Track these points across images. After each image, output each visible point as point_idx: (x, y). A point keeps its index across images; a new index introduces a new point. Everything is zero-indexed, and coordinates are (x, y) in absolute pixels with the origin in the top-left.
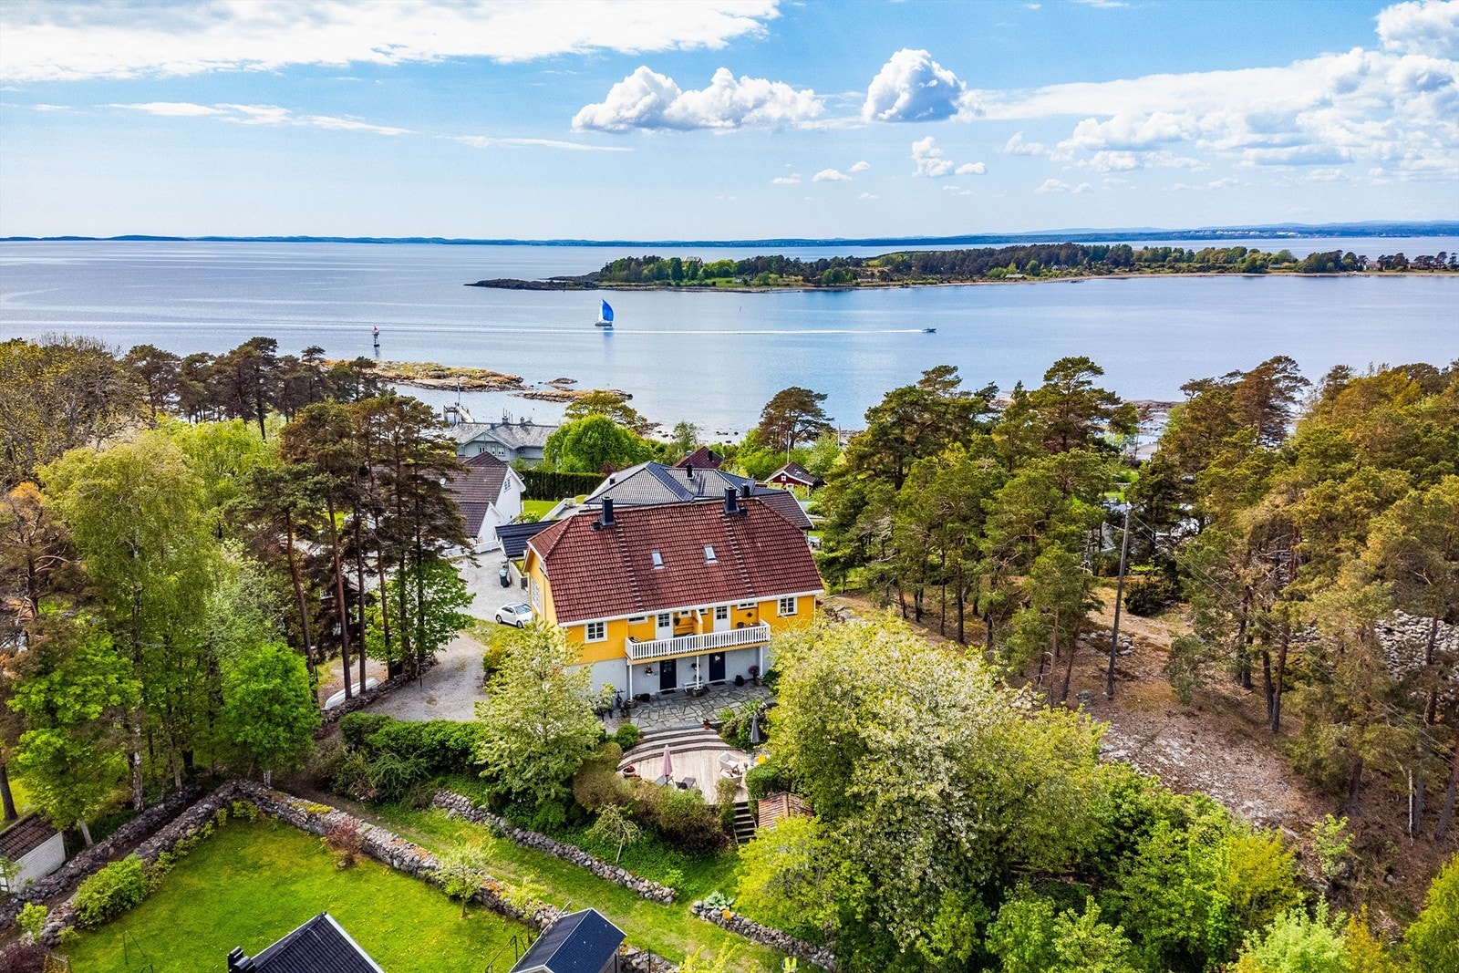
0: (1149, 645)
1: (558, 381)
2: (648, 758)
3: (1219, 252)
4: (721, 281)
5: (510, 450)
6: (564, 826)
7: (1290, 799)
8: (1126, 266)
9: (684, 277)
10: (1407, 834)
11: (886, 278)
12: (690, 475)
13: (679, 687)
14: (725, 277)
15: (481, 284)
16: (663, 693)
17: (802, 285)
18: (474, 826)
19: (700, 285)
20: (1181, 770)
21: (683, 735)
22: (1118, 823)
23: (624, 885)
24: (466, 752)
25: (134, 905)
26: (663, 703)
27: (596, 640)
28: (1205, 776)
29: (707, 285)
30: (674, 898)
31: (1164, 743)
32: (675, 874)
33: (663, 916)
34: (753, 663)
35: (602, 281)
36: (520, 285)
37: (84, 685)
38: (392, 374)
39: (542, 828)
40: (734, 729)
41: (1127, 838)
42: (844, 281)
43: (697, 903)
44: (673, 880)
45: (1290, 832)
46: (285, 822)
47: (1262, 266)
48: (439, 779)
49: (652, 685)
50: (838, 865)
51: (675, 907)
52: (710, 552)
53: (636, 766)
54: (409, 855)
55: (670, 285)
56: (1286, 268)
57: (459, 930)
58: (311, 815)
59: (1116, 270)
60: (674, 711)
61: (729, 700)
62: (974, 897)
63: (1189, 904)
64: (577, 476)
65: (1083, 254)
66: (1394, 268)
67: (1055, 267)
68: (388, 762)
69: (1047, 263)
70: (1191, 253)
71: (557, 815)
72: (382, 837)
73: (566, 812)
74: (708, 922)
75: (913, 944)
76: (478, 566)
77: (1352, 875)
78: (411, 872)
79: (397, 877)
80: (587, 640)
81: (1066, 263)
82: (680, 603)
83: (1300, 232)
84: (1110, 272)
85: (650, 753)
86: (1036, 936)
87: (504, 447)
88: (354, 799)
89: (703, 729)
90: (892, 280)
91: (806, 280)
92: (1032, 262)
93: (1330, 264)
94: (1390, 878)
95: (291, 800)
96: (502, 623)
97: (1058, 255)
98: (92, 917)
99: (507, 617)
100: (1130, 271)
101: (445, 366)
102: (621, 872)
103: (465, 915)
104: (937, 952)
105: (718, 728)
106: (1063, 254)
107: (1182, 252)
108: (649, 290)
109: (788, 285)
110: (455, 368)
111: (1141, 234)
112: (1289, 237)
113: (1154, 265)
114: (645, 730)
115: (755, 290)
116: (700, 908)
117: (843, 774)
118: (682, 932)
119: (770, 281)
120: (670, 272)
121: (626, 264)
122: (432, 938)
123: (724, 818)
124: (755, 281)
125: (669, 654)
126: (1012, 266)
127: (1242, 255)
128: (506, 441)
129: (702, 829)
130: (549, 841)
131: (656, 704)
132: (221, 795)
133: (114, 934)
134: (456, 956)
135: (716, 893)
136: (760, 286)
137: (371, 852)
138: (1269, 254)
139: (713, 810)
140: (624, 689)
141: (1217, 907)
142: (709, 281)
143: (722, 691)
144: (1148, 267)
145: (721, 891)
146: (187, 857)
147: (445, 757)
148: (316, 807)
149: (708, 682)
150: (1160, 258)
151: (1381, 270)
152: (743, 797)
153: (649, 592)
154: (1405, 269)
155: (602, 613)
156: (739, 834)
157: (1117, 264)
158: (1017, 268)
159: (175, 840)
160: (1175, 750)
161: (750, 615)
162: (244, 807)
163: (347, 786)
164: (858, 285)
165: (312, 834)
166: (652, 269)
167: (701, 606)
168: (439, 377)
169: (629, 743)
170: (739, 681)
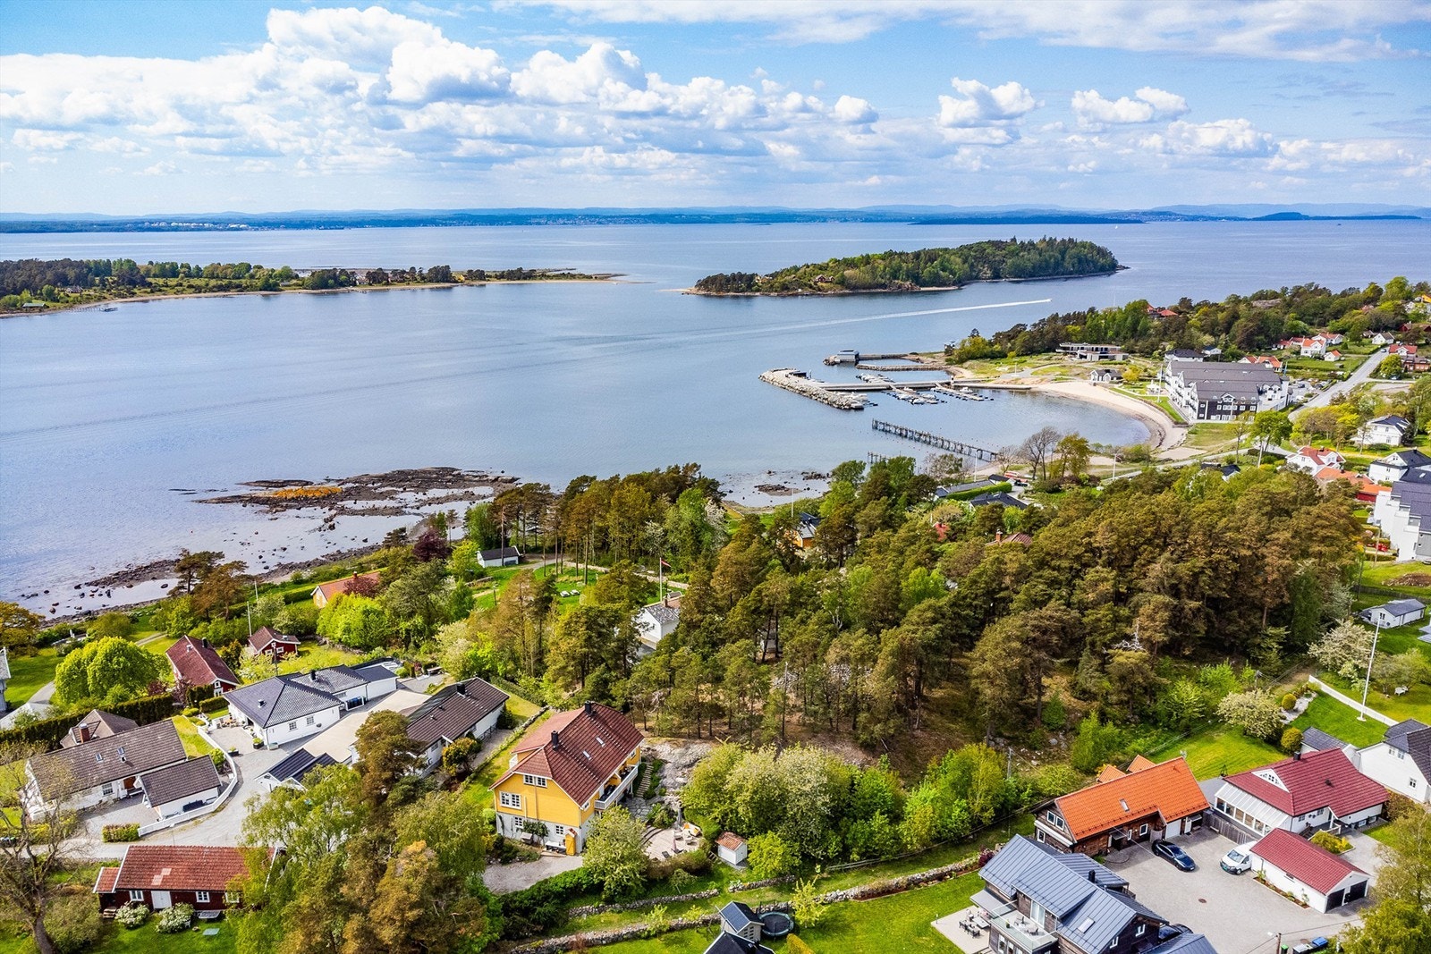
3: (225, 268)
6: (646, 893)
8: (142, 286)
12: (313, 678)
18: (604, 913)
24: (579, 885)
30: (719, 891)
32: (710, 884)
33: (723, 900)
39: (639, 899)
40: (663, 820)
43: (730, 888)
44: (711, 887)
47: (272, 284)
51: (723, 893)
52: (599, 740)
56: (295, 285)
57: (667, 944)
58: (537, 948)
59: (136, 290)
66: (379, 282)
67: (68, 289)
70: (198, 268)
78: (615, 940)
81: (79, 284)
83: (249, 224)
84: (131, 293)
92: (47, 287)
93: (331, 281)
100: (153, 292)
102: (688, 895)
103: (660, 940)
107: (189, 268)
112: (242, 229)
113: (170, 283)
116: (733, 889)
123: (706, 855)
126: (26, 293)
127: (246, 270)
129: (702, 862)
135: (731, 881)
139: (695, 853)
144: (166, 286)
145: (731, 879)
147: (567, 893)
148: (533, 945)
150: (172, 274)
151: (370, 284)
154: (387, 283)
157: (130, 282)
158: (32, 292)
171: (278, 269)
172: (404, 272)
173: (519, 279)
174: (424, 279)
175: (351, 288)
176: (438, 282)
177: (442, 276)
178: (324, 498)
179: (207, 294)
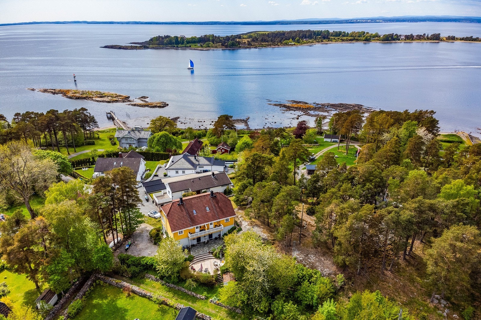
0: (311, 225)
1: (142, 97)
2: (196, 263)
3: (357, 33)
4: (193, 45)
5: (136, 140)
6: (178, 282)
7: (334, 268)
8: (327, 39)
9: (180, 43)
10: (357, 274)
11: (249, 45)
12: (195, 158)
13: (201, 241)
14: (194, 43)
15: (106, 47)
16: (198, 244)
17: (221, 47)
18: (156, 282)
19: (185, 47)
20: (313, 262)
21: (203, 256)
22: (298, 277)
23: (194, 296)
24: (152, 265)
25: (81, 310)
26: (198, 246)
27: (181, 234)
28: (318, 264)
29: (188, 47)
30: (205, 299)
31: (310, 256)
32: (205, 293)
33: (203, 303)
34: (219, 234)
35: (150, 45)
36: (120, 48)
37: (63, 263)
38: (84, 96)
39: (173, 283)
40: (216, 254)
41: (300, 281)
42: (236, 46)
43: (211, 300)
44: (205, 295)
45: (333, 276)
46: (110, 285)
47: (369, 39)
48: (146, 271)
49: (195, 242)
50: (241, 292)
51: (206, 301)
52: (208, 209)
53: (193, 266)
54: (143, 292)
55: (174, 47)
56: (376, 39)
57: (159, 310)
58: (117, 283)
59: (324, 40)
60: (201, 249)
61: (214, 244)
62: (269, 297)
63: (310, 297)
64: (160, 154)
65: (314, 34)
66: (409, 39)
67: (305, 39)
68: (133, 268)
69: (302, 38)
70: (348, 33)
71: (176, 280)
72: (135, 288)
73: (179, 279)
74: (213, 304)
75: (257, 308)
76: (144, 206)
77: (345, 285)
78: (144, 296)
79: (141, 298)
80: (179, 235)
81: (308, 38)
82: (201, 223)
83: (384, 20)
84: (322, 41)
85: (196, 261)
86: (280, 308)
87: (134, 139)
88: (125, 277)
89: (208, 254)
90: (251, 45)
91: (222, 45)
92: (297, 38)
93: (390, 38)
94: (352, 285)
95: (110, 279)
96: (150, 216)
97: (306, 35)
98: (72, 315)
99: (151, 215)
100: (328, 41)
101: (102, 92)
102: (193, 293)
103: (159, 306)
104: (262, 310)
105: (212, 253)
106: (307, 34)
107: (345, 33)
108: (167, 49)
109: (216, 47)
110: (106, 92)
111: (333, 21)
112: (380, 22)
113: (336, 38)
114: (195, 255)
115: (205, 49)
116: (211, 301)
117: (242, 272)
118: (208, 307)
119: (210, 45)
120: (174, 42)
121: (159, 38)
122: (153, 313)
123: (215, 279)
124: (205, 45)
125: (199, 236)
126: (291, 40)
127: (364, 34)
128: (134, 137)
129: (211, 282)
130: (175, 286)
131: (196, 247)
132: (92, 279)
133: (78, 318)
134: (159, 317)
135: (215, 297)
136: (206, 47)
137: (134, 292)
138: (372, 34)
139: (213, 276)
140: (188, 243)
141: (315, 298)
142: (188, 45)
143: (212, 242)
144: (334, 39)
145: (216, 296)
146: (89, 297)
147: (147, 266)
148: (117, 281)
149: (208, 239)
150: (338, 35)
151: (405, 40)
152: (219, 272)
153: (193, 221)
154: (413, 40)
155: (182, 228)
156: (219, 281)
157: (324, 38)
158: (293, 40)
159: (85, 292)
160: (312, 258)
161: (218, 223)
162: (99, 281)
163: (123, 273)
164: (240, 47)
165: (117, 287)
166: (168, 40)
167: (207, 224)
168: (101, 97)
169: (191, 259)
170: (216, 238)
171: (374, 33)
172: (421, 35)
173: (470, 41)
174: (428, 38)
175: (397, 41)
176: (433, 40)
177: (436, 38)
178: (306, 109)
179: (345, 42)
